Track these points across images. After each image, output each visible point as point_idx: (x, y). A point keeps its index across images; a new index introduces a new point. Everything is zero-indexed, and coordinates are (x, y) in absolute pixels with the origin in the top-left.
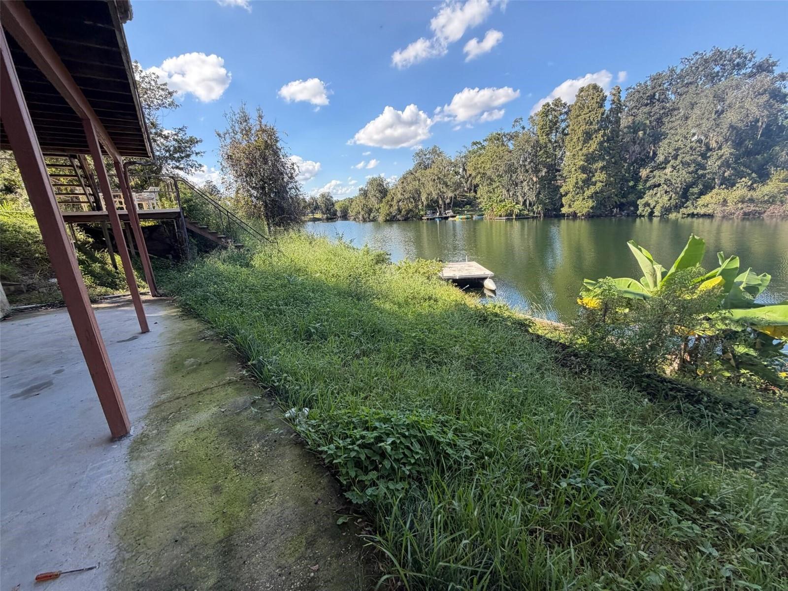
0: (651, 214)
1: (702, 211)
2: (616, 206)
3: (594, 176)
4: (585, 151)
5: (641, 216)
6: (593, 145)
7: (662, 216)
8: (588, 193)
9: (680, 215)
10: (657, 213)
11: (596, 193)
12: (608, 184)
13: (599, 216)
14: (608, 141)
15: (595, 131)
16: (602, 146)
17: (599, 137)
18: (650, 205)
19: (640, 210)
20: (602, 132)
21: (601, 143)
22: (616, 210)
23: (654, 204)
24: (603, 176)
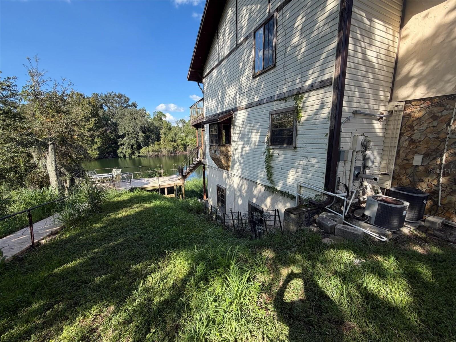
0: (125, 156)
1: (143, 155)
2: (107, 153)
3: (95, 139)
4: (87, 126)
5: (121, 157)
6: (91, 124)
7: (129, 157)
8: (95, 146)
9: (135, 156)
10: (127, 156)
11: (98, 147)
12: (103, 143)
13: (102, 158)
14: (97, 123)
15: (90, 118)
16: (95, 125)
17: (93, 121)
18: (123, 153)
19: (119, 155)
20: (94, 119)
21: (95, 124)
22: (107, 155)
23: (124, 153)
24: (100, 139)
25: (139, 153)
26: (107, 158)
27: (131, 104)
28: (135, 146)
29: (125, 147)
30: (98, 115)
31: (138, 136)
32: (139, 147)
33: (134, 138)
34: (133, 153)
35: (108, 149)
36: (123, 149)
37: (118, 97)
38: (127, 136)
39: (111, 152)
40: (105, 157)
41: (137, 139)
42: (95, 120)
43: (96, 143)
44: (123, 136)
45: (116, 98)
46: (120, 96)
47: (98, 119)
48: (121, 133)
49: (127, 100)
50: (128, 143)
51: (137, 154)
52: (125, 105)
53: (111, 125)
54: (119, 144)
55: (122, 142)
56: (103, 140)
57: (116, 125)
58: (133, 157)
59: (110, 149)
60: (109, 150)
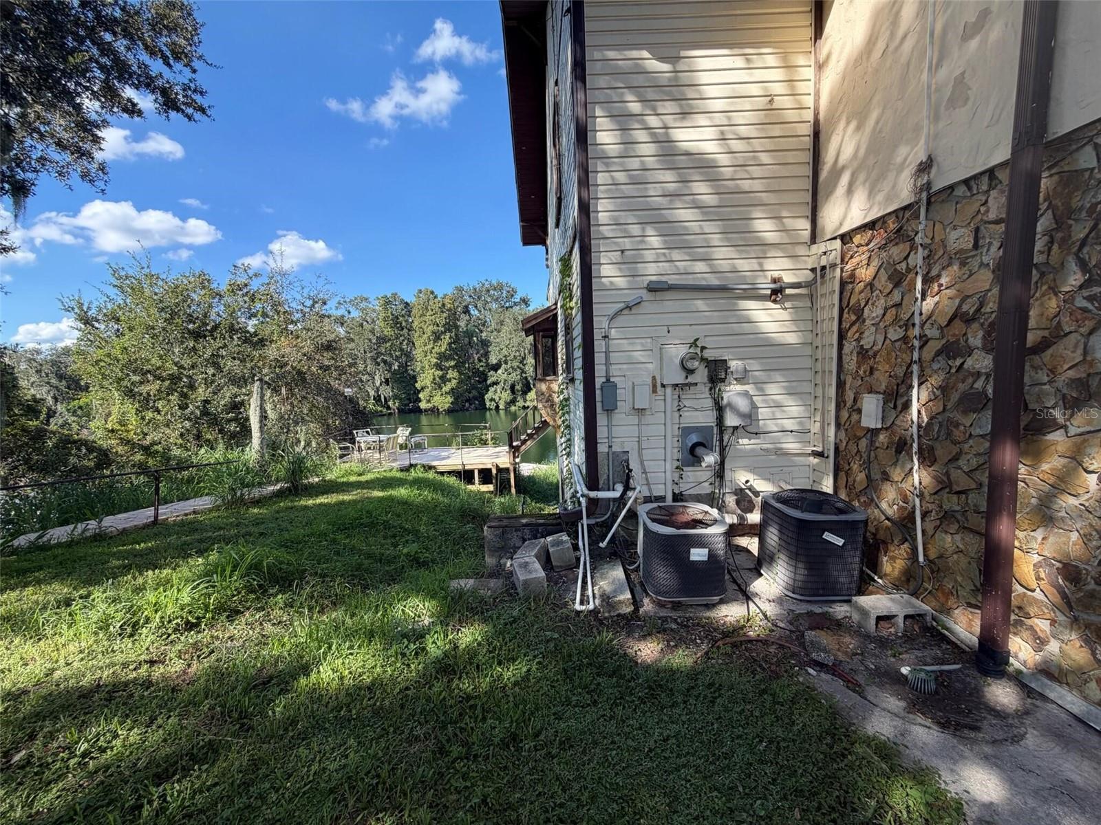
0: (497, 407)
1: (531, 405)
2: (467, 401)
3: (448, 373)
4: (437, 349)
5: (490, 409)
6: (443, 346)
7: (506, 409)
8: (447, 388)
9: (517, 408)
10: (501, 407)
11: (452, 389)
12: (461, 382)
13: (457, 411)
14: (454, 343)
15: (442, 333)
16: (450, 346)
17: (446, 339)
18: (494, 400)
19: (488, 404)
20: (448, 334)
21: (450, 344)
22: (467, 405)
23: (497, 399)
24: (456, 374)
25: (525, 401)
26: (467, 410)
27: (518, 300)
28: (518, 387)
29: (499, 388)
30: (457, 327)
31: (524, 365)
32: (527, 388)
33: (516, 370)
34: (513, 402)
35: (470, 393)
36: (496, 391)
37: (495, 289)
38: (503, 366)
39: (475, 398)
40: (463, 409)
41: (523, 372)
42: (450, 338)
43: (450, 380)
44: (496, 368)
45: (492, 292)
46: (499, 287)
47: (456, 335)
48: (493, 360)
49: (512, 294)
50: (505, 380)
51: (521, 403)
52: (507, 304)
53: (477, 344)
54: (489, 382)
55: (494, 379)
56: (460, 373)
57: (485, 344)
58: (513, 408)
59: (474, 393)
60: (471, 395)
